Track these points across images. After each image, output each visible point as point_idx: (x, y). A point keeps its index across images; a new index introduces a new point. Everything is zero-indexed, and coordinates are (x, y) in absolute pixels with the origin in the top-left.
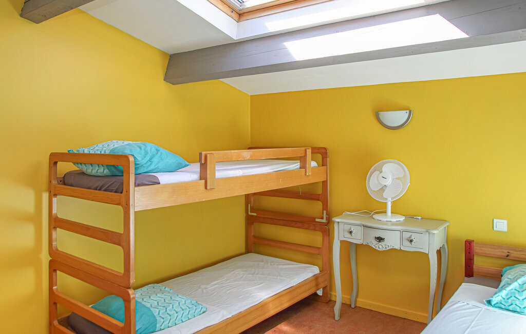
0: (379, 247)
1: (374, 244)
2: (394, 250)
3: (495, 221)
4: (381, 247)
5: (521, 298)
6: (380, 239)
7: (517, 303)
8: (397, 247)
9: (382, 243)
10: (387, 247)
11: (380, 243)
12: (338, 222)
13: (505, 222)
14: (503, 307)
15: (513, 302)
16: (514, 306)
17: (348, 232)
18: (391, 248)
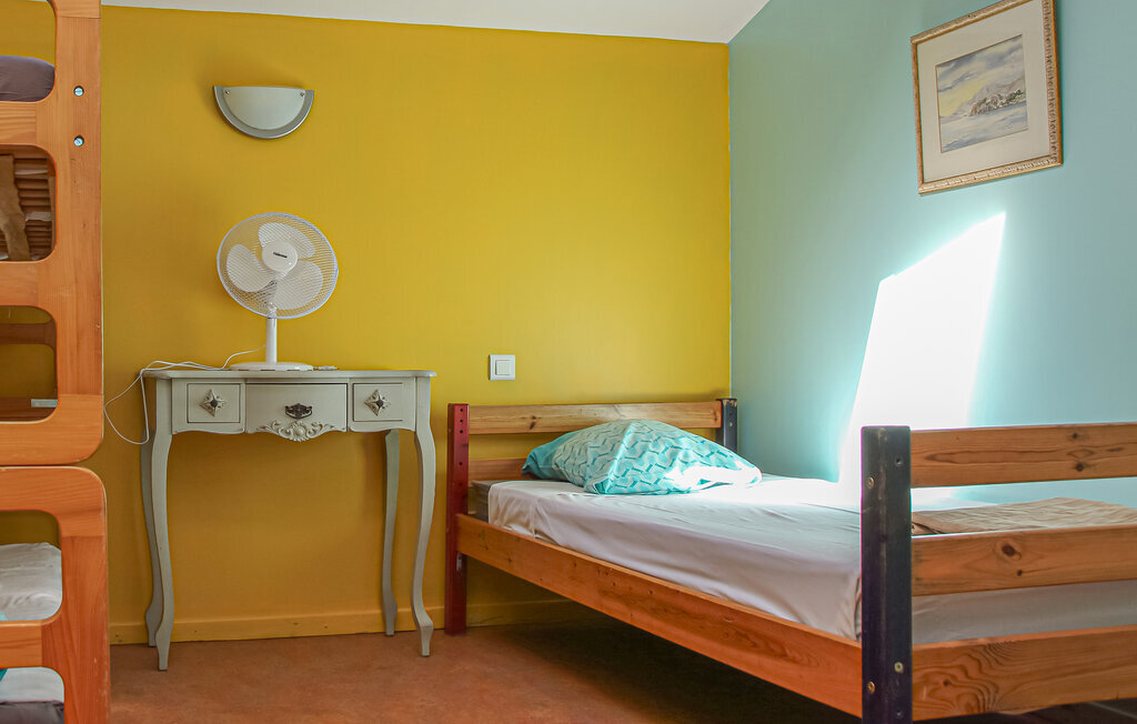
0: (297, 434)
1: (283, 426)
2: (334, 434)
3: (494, 358)
4: (303, 430)
5: (643, 468)
6: (299, 411)
7: (642, 477)
8: (341, 427)
9: (307, 422)
10: (318, 428)
11: (300, 422)
12: (170, 381)
13: (512, 358)
14: (624, 490)
15: (636, 478)
16: (638, 484)
17: (203, 406)
18: (328, 429)
